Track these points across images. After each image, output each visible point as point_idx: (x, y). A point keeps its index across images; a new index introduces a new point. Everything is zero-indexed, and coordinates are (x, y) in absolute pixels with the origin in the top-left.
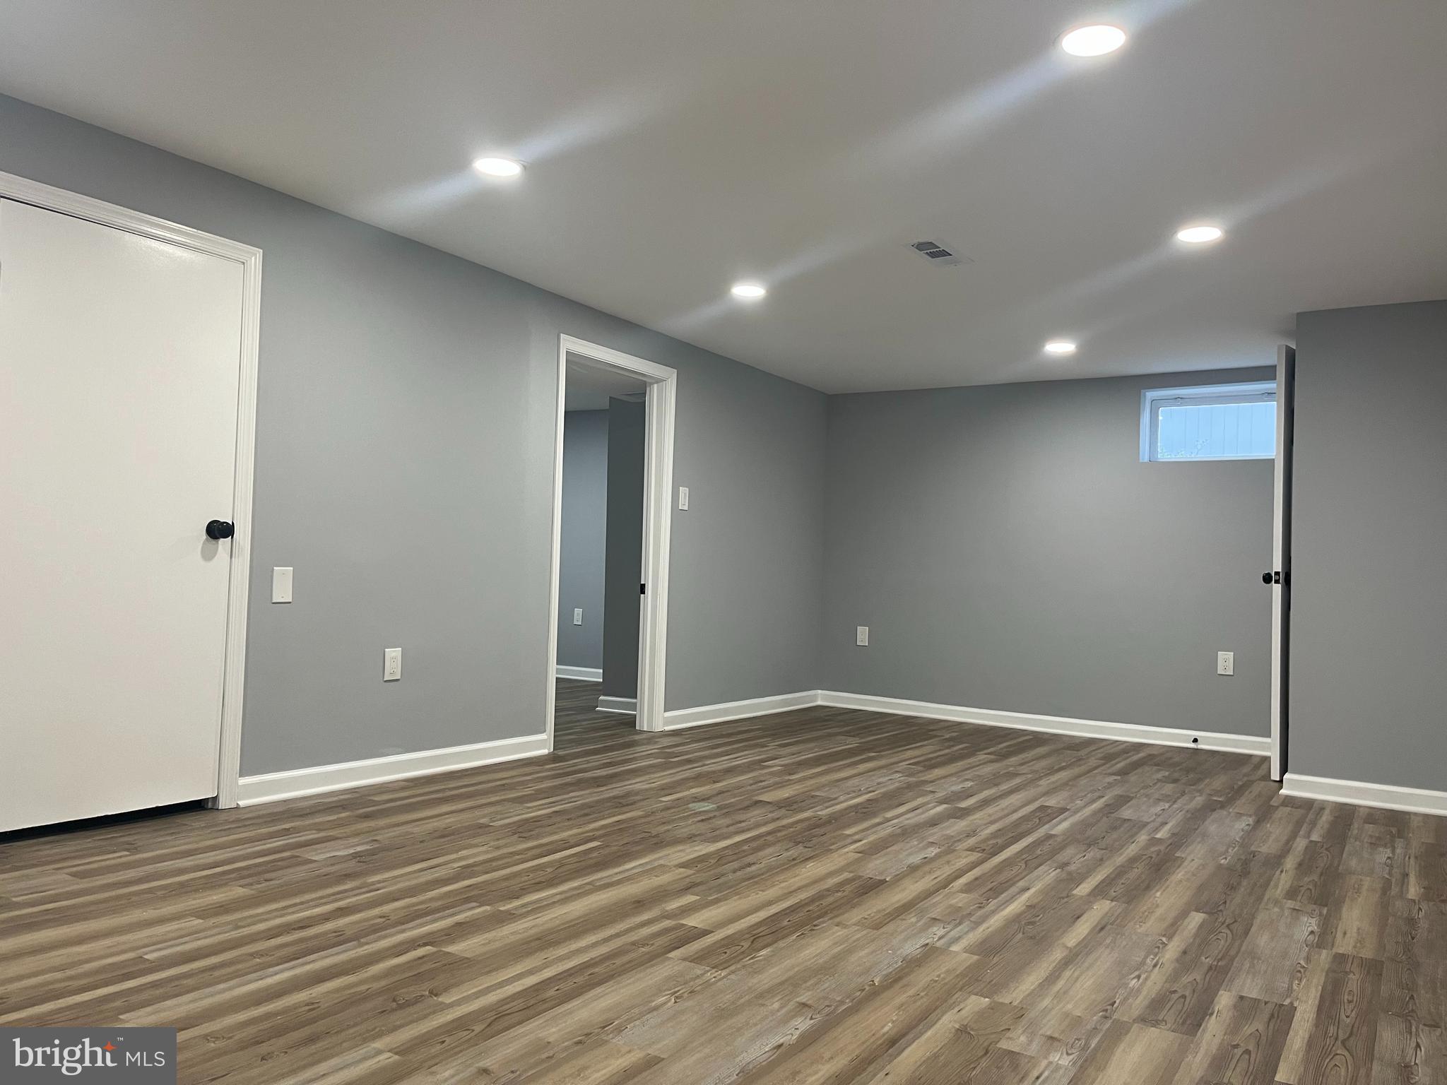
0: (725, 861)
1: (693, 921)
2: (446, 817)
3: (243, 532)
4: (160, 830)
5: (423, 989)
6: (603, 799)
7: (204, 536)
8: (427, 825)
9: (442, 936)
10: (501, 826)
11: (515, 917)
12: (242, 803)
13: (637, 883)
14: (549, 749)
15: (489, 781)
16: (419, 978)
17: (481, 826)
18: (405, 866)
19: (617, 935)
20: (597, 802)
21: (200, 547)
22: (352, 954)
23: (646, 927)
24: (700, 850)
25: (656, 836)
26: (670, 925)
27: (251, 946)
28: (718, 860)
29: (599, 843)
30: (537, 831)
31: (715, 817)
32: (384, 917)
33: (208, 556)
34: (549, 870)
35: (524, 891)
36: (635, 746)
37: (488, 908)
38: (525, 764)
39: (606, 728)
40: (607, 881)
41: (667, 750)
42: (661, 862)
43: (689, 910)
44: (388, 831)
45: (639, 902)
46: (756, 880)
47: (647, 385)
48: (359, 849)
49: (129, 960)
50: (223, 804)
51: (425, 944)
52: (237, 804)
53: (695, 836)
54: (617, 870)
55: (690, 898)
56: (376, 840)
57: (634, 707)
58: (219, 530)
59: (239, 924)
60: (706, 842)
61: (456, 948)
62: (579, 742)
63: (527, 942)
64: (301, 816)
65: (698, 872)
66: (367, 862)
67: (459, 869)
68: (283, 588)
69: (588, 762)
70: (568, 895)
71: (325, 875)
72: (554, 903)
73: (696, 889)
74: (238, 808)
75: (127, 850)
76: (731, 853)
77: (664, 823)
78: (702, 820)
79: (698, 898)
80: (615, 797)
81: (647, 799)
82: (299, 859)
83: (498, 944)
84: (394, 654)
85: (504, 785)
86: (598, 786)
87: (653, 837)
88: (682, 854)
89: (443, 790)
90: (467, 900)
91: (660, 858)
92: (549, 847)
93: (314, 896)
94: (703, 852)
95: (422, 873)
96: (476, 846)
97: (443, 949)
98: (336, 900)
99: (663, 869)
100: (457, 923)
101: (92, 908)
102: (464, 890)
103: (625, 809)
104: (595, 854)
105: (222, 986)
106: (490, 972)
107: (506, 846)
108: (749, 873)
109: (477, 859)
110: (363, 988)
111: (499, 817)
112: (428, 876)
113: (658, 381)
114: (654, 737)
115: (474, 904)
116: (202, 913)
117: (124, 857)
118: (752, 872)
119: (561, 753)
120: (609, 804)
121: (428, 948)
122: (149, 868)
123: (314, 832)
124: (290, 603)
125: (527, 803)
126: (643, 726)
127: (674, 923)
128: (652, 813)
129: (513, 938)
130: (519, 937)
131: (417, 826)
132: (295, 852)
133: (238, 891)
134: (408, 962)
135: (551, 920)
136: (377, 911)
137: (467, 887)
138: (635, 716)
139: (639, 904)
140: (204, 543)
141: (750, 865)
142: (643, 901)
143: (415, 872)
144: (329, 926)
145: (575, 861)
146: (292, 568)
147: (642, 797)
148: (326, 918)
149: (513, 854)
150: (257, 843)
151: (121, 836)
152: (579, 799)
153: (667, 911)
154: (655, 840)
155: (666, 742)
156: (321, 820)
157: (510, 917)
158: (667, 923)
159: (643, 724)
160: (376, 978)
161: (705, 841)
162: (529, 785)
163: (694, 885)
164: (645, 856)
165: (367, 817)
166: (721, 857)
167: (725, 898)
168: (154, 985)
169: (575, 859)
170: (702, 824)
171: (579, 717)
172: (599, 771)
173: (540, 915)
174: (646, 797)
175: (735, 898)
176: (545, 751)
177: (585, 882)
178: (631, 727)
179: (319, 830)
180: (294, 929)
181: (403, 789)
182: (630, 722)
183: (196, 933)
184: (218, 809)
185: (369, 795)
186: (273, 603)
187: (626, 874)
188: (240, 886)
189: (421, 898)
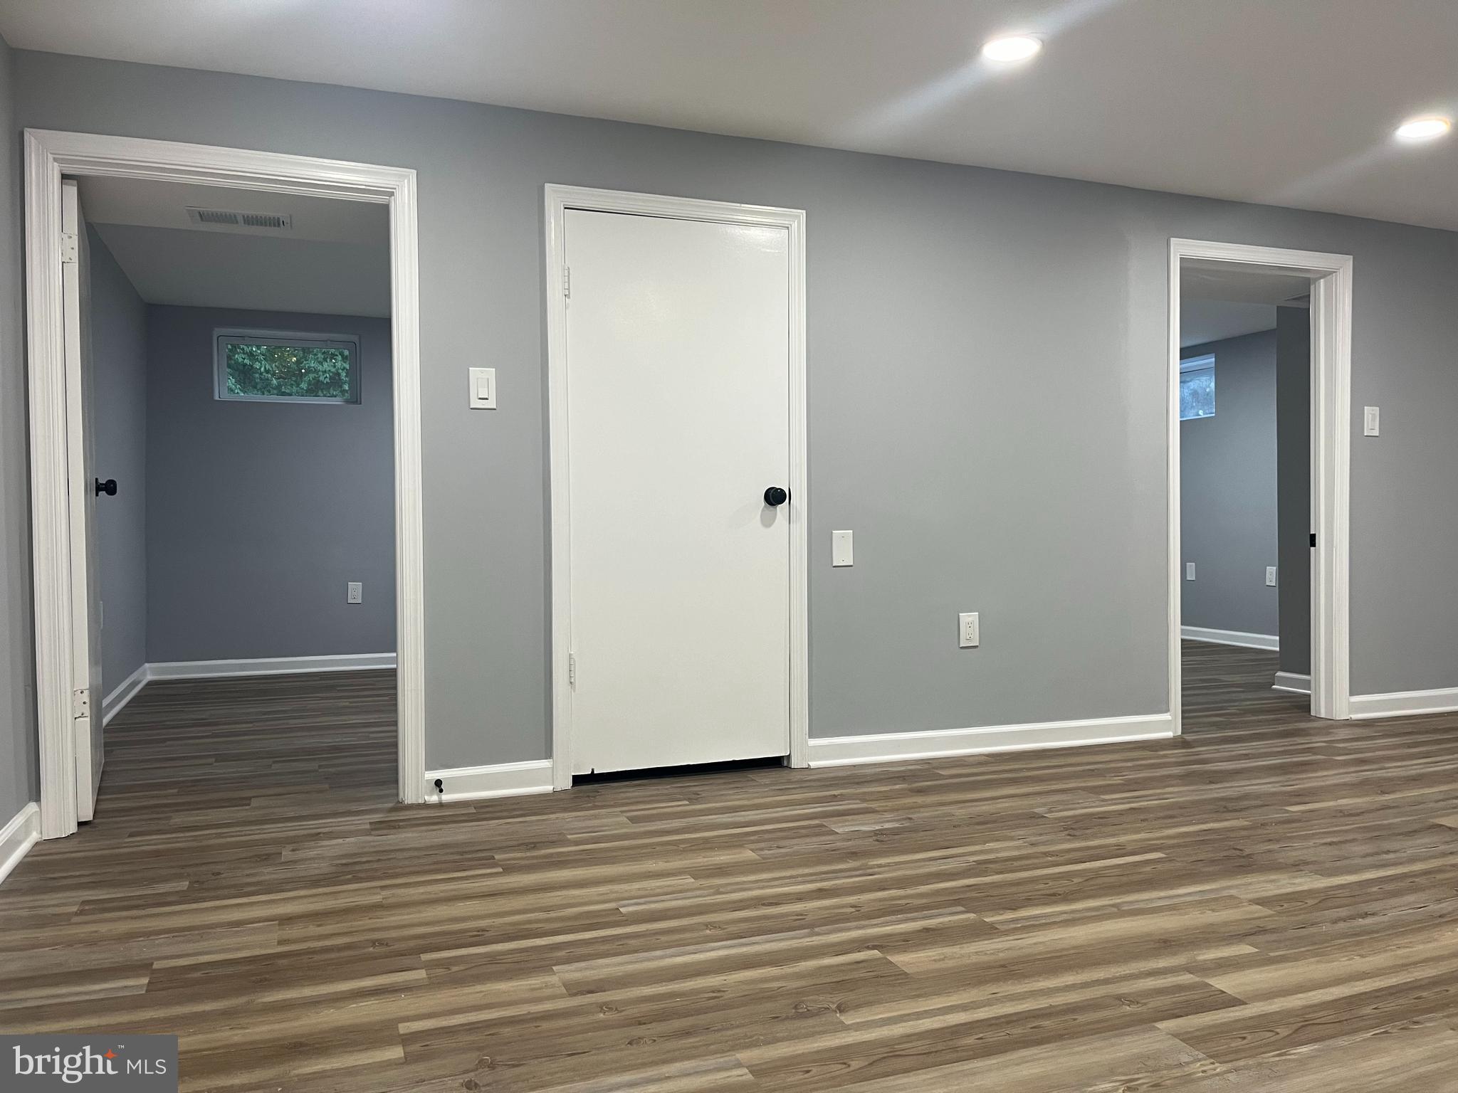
0: (1330, 905)
1: (1224, 983)
2: (1004, 801)
3: (799, 498)
4: (730, 783)
5: (832, 1000)
6: (1205, 800)
7: (763, 502)
8: (973, 808)
9: (897, 941)
10: (1056, 819)
11: (998, 932)
12: (813, 764)
13: (1181, 914)
14: (1176, 732)
15: (1079, 765)
16: (840, 985)
17: (1034, 816)
18: (917, 852)
19: (1106, 981)
20: (1193, 802)
21: (760, 513)
22: (794, 943)
23: (1152, 978)
24: (1300, 884)
25: (1249, 856)
26: (1191, 981)
27: (715, 915)
28: (1320, 902)
29: (1164, 856)
30: (1096, 830)
31: (1354, 840)
32: (856, 907)
33: (767, 522)
34: (1076, 880)
35: (1029, 902)
36: (1296, 736)
37: (972, 916)
38: (1135, 748)
39: (1268, 711)
40: (1142, 905)
41: (1337, 745)
42: (1233, 892)
43: (1230, 965)
44: (928, 809)
45: (1165, 941)
46: (1359, 939)
47: (1311, 281)
48: (887, 826)
49: (605, 910)
50: (795, 763)
51: (874, 948)
52: (809, 765)
53: (1306, 863)
54: (1162, 894)
55: (1245, 949)
56: (910, 819)
57: (1307, 685)
58: (775, 497)
59: (721, 890)
60: (1316, 874)
61: (901, 959)
62: (1219, 726)
63: (988, 967)
64: (858, 783)
65: (1279, 913)
66: (886, 842)
67: (974, 863)
68: (843, 550)
69: (1218, 751)
70: (1078, 915)
71: (832, 851)
72: (1055, 923)
73: (1261, 938)
74: (808, 768)
75: (689, 799)
76: (1347, 894)
77: (1270, 840)
78: (1330, 844)
79: (1257, 950)
80: (1222, 799)
81: (1267, 805)
82: (824, 829)
83: (950, 963)
84: (970, 619)
85: (1093, 770)
86: (1211, 782)
87: (1244, 857)
88: (1269, 886)
89: (1021, 770)
90: (957, 902)
91: (1237, 887)
92: (1098, 851)
93: (807, 871)
94: (1306, 887)
95: (931, 863)
96: (1012, 839)
97: (888, 957)
98: (822, 880)
99: (1233, 901)
100: (924, 929)
101: (619, 853)
102: (962, 889)
103: (1227, 815)
104: (1148, 869)
105: (658, 953)
106: (919, 996)
107: (1044, 843)
108: (1361, 926)
109: (999, 855)
110: (775, 985)
111: (1061, 807)
112: (933, 868)
113: (1325, 274)
114: (1332, 727)
115: (961, 909)
116: (697, 873)
117: (683, 805)
118: (1365, 926)
119: (1188, 737)
120: (1212, 807)
121: (876, 952)
122: (692, 820)
123: (858, 801)
124: (851, 566)
125: (1104, 795)
126: (1320, 712)
127: (1197, 979)
128: (1262, 825)
129: (974, 959)
130: (985, 958)
131: (961, 808)
132: (825, 822)
133: (748, 854)
134: (838, 965)
135: (1035, 944)
136: (852, 899)
137: (967, 886)
138: (1309, 696)
139: (1166, 944)
140: (763, 510)
141: (1366, 915)
142: (1170, 941)
143: (924, 860)
144: (798, 907)
145: (1115, 874)
146: (851, 531)
147: (1261, 803)
148: (800, 897)
149: (1046, 854)
150: (798, 807)
151: (695, 786)
152: (1172, 796)
153: (1195, 961)
154: (1243, 862)
155: (1343, 733)
156: (873, 789)
157: (990, 931)
158: (1187, 978)
159: (1320, 708)
160: (799, 976)
161: (1316, 872)
162: (1124, 773)
163: (1262, 931)
164: (1214, 880)
165: (920, 791)
166: (1326, 898)
167: (1296, 958)
168: (605, 940)
169: (1116, 872)
170: (1329, 848)
171: (1243, 696)
172: (1225, 763)
173: (1027, 935)
174: (1266, 804)
175: (1312, 960)
176: (1170, 734)
177: (1111, 902)
178: (1305, 712)
179: (864, 801)
180: (764, 905)
181: (981, 764)
182: (1302, 706)
183: (681, 892)
184: (791, 768)
185: (937, 768)
186: (834, 567)
187: (1176, 901)
188: (751, 850)
189: (910, 891)
